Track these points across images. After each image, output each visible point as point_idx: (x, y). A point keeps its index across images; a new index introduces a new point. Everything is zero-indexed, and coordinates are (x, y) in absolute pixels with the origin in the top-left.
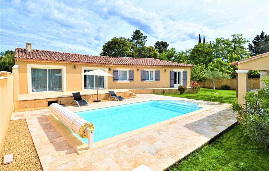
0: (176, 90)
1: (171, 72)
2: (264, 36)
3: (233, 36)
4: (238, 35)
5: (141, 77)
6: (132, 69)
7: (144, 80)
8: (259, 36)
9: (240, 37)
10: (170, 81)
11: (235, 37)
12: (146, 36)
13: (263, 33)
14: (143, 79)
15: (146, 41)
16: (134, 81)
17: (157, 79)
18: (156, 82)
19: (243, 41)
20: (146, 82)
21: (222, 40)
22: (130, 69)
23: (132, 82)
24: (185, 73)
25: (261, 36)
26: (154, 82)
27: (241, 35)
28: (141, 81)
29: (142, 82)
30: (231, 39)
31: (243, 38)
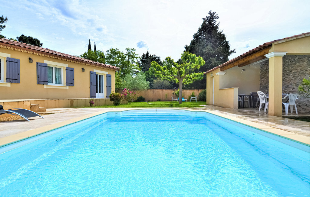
0: (104, 100)
1: (91, 73)
2: (149, 56)
3: (128, 49)
4: (132, 49)
5: (38, 76)
6: (16, 56)
7: (45, 82)
8: (145, 55)
9: (133, 52)
10: (90, 87)
11: (129, 51)
12: (4, 18)
13: (148, 53)
14: (42, 80)
15: (4, 26)
16: (20, 83)
17: (70, 82)
18: (68, 87)
19: (136, 56)
20: (48, 87)
21: (117, 51)
22: (9, 56)
23: (15, 85)
24: (109, 76)
25: (146, 55)
26: (65, 88)
27: (135, 50)
28: (38, 83)
29: (40, 86)
30: (125, 52)
31: (136, 53)
